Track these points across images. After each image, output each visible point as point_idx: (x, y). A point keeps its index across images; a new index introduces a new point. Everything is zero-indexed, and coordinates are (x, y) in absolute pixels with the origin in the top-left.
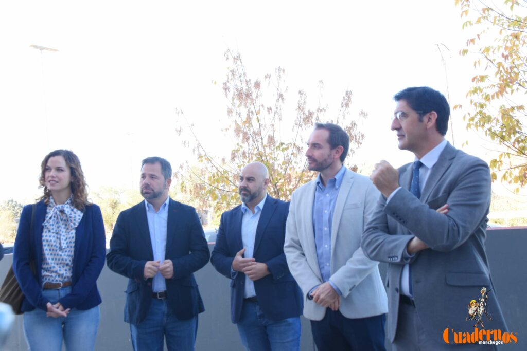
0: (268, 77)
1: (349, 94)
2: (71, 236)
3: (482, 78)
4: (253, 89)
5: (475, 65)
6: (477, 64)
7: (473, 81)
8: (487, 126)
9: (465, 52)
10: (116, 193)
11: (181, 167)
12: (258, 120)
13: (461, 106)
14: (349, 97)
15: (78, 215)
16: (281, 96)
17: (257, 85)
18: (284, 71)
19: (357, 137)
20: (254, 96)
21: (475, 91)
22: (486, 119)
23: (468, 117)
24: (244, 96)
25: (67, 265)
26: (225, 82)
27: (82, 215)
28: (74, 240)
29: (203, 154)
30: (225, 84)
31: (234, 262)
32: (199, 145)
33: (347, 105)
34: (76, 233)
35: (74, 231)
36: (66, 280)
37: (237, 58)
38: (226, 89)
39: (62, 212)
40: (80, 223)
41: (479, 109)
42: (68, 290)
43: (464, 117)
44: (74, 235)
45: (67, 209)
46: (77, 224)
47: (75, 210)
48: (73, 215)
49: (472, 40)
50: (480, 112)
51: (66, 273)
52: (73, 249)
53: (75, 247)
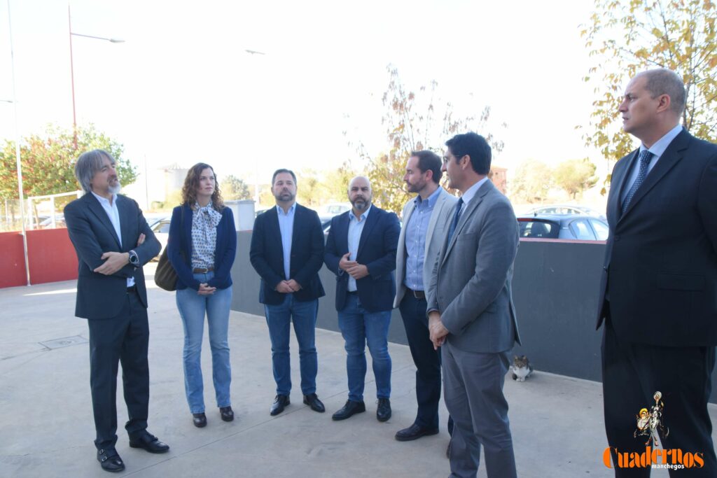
0: (422, 88)
1: (488, 109)
2: (213, 232)
3: (601, 103)
4: (407, 100)
5: (595, 91)
6: (597, 90)
7: (594, 104)
8: (604, 146)
9: (587, 79)
10: (315, 173)
11: (344, 164)
12: (411, 126)
13: (581, 127)
14: (488, 112)
15: (218, 217)
16: (431, 107)
17: (411, 96)
18: (437, 84)
19: (499, 145)
20: (408, 106)
21: (599, 112)
22: (603, 139)
23: (586, 137)
24: (398, 106)
25: (210, 255)
26: (385, 91)
27: (221, 216)
28: (216, 235)
29: (365, 153)
30: (386, 94)
31: (340, 263)
32: (362, 145)
33: (486, 118)
34: (217, 230)
35: (215, 229)
36: (210, 266)
37: (394, 73)
38: (384, 98)
39: (206, 213)
40: (220, 223)
41: (598, 130)
42: (212, 275)
43: (582, 137)
44: (215, 232)
45: (210, 210)
46: (218, 223)
47: (215, 212)
48: (215, 216)
49: (595, 69)
50: (600, 133)
51: (210, 261)
52: (215, 243)
53: (217, 241)
